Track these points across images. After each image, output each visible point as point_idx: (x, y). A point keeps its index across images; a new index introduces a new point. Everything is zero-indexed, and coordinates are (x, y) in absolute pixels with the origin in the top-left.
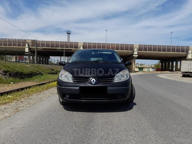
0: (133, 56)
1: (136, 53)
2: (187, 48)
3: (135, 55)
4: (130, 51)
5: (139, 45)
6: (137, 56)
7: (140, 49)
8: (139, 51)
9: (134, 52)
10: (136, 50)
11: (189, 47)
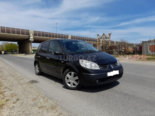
0: (29, 40)
1: (32, 38)
2: (67, 36)
3: (31, 39)
4: (26, 36)
5: (34, 31)
6: (33, 40)
7: (35, 34)
8: (34, 36)
9: (30, 37)
10: (31, 35)
11: (68, 35)
